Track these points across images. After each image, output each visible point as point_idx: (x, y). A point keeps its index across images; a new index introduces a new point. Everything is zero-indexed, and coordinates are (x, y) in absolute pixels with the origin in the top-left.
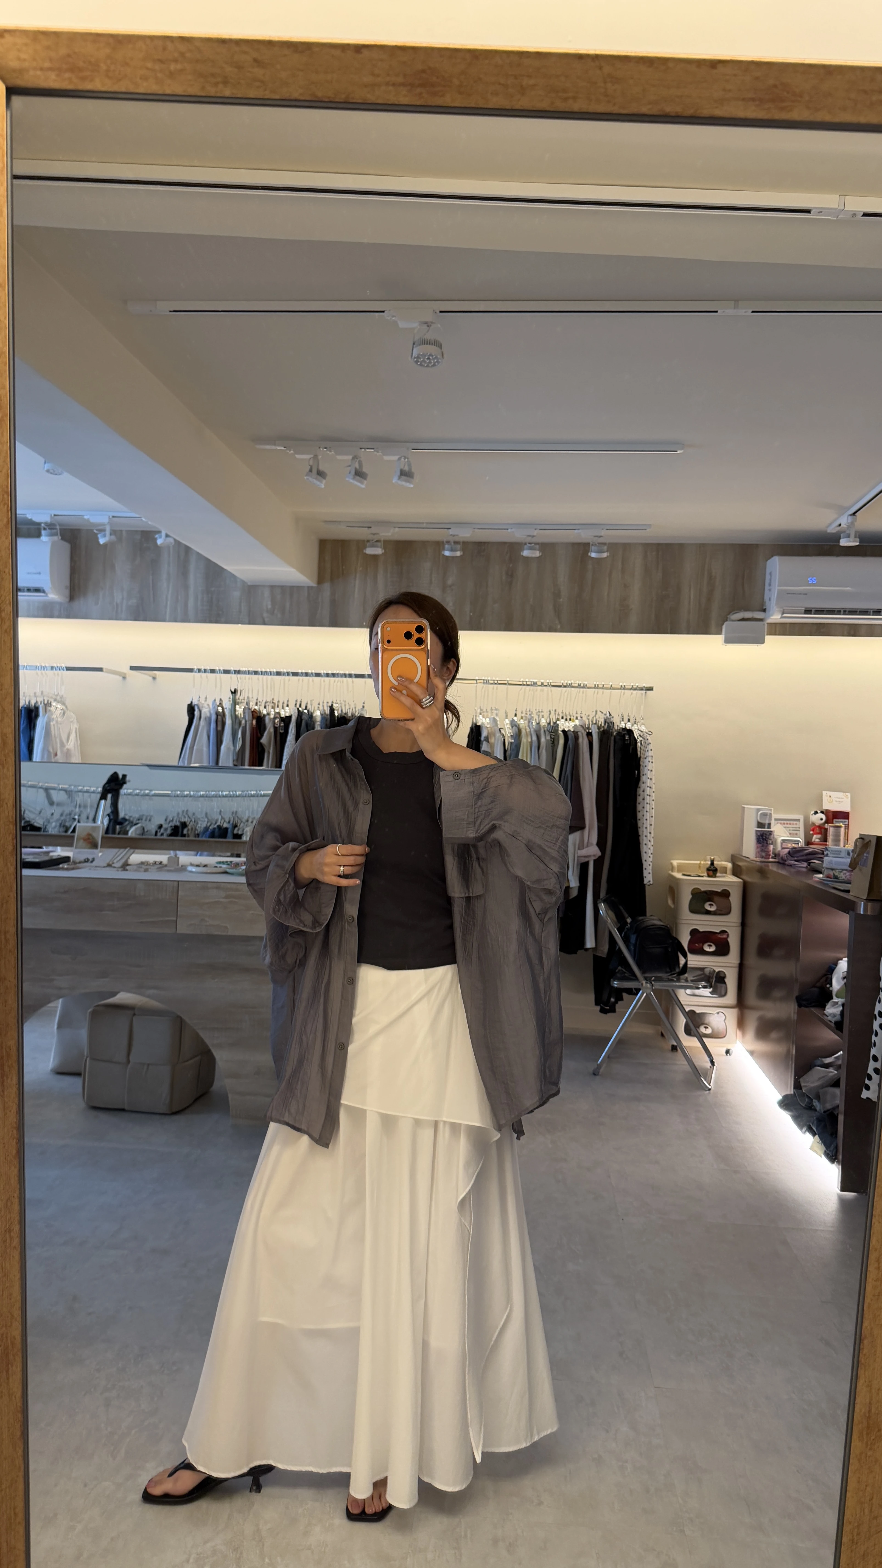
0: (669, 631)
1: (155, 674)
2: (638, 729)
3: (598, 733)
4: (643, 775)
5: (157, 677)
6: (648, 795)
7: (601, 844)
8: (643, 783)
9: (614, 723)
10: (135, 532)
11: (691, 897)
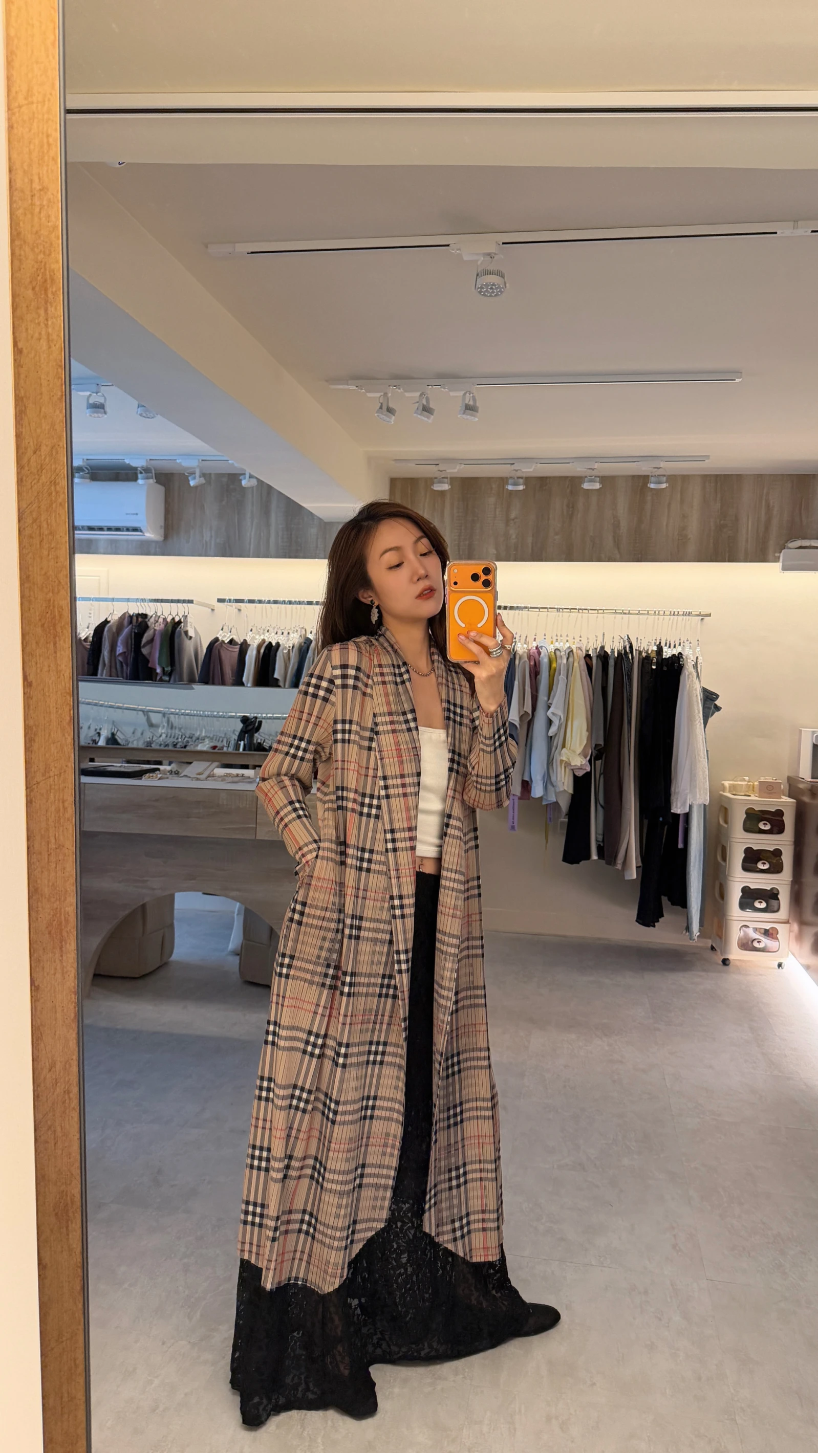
0: (727, 559)
1: (241, 606)
5: (242, 609)
10: (223, 475)
11: (745, 816)
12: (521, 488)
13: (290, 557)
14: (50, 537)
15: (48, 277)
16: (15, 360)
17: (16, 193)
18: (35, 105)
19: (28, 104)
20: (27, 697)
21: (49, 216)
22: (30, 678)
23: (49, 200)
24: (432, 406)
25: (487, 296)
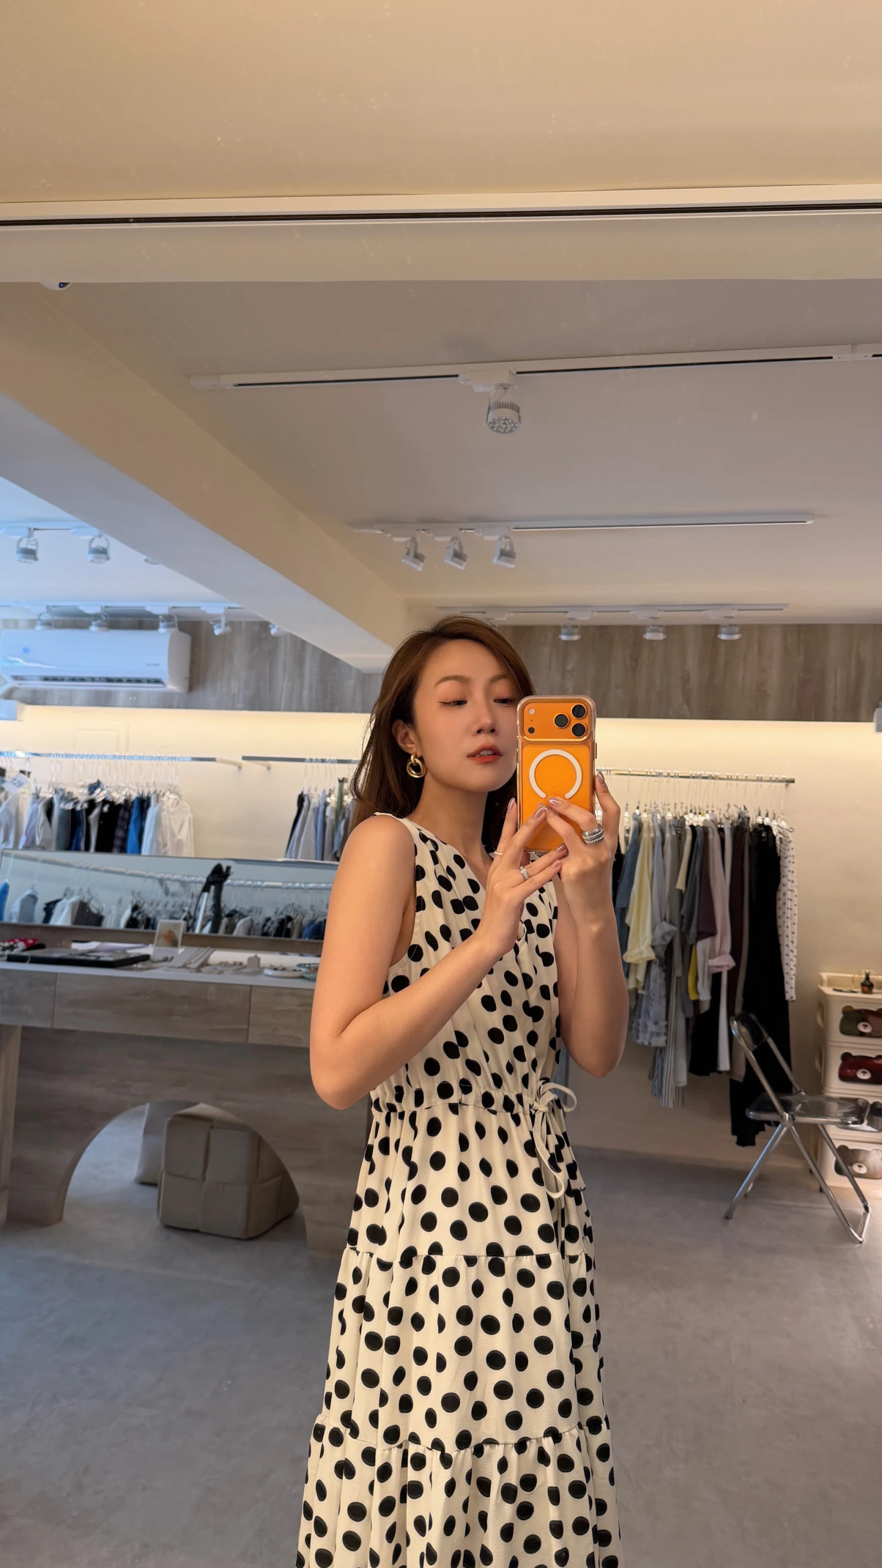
0: (813, 718)
1: (270, 764)
2: (778, 826)
3: (731, 829)
4: (784, 876)
5: (272, 767)
6: (788, 899)
7: (735, 953)
8: (784, 885)
9: (749, 818)
10: (254, 623)
11: (842, 1015)
12: (576, 638)
13: (325, 711)
24: (465, 551)
25: (500, 432)
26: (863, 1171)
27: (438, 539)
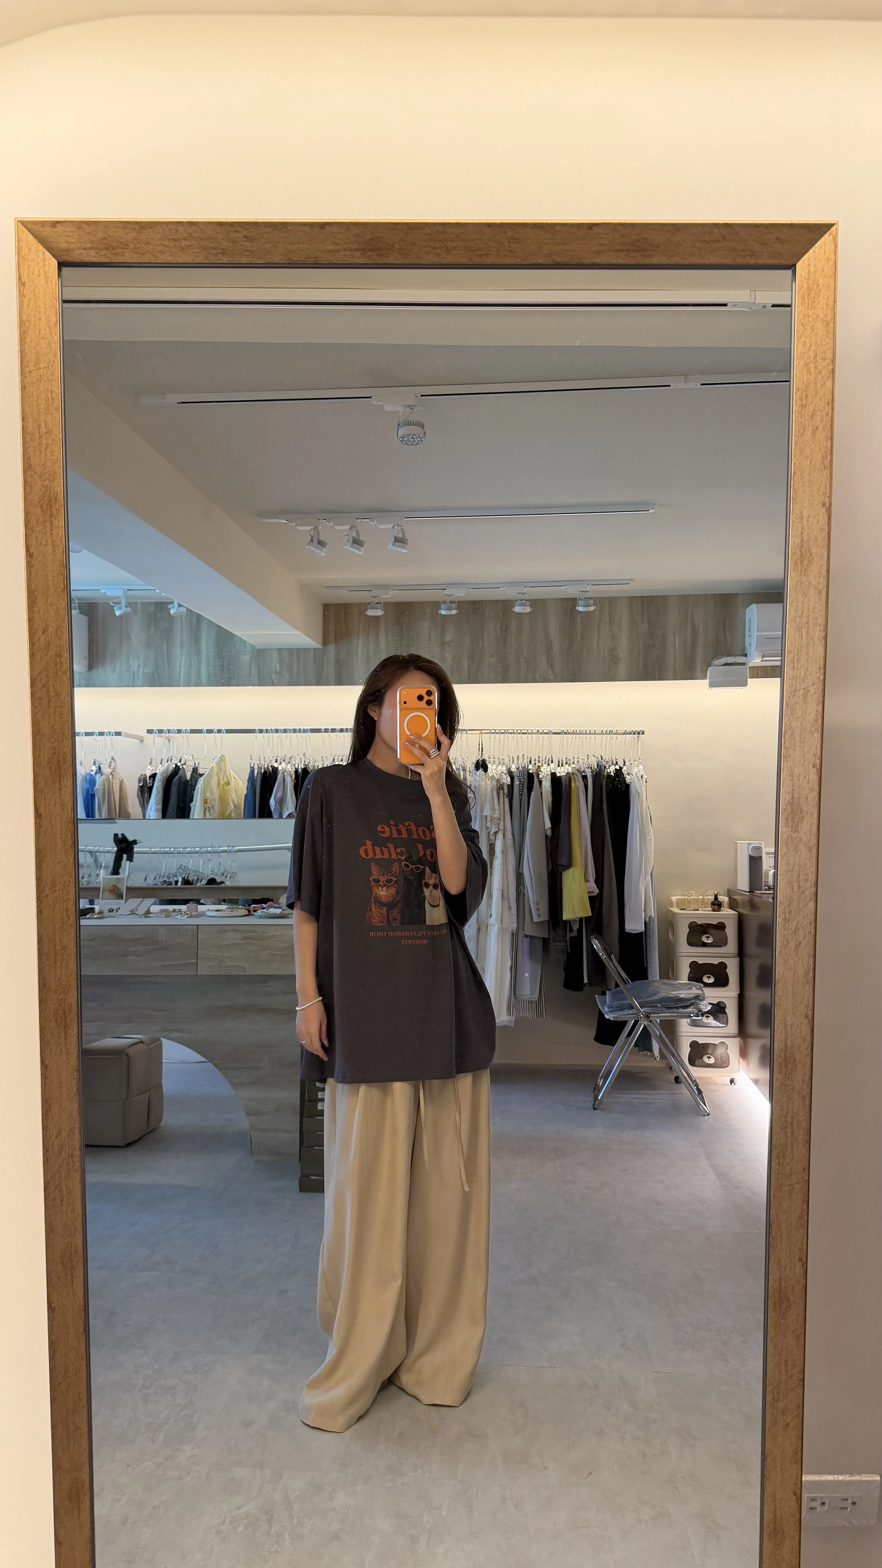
0: (657, 677)
1: (169, 737)
5: (172, 739)
10: (151, 604)
11: (688, 930)
12: (454, 612)
13: (223, 685)
14: (56, 698)
15: (52, 497)
16: (27, 562)
17: (28, 436)
18: (42, 370)
19: (36, 370)
20: (38, 827)
21: (53, 452)
22: (40, 811)
23: (53, 440)
24: (361, 538)
25: (409, 444)
26: (712, 1061)
27: (337, 528)
